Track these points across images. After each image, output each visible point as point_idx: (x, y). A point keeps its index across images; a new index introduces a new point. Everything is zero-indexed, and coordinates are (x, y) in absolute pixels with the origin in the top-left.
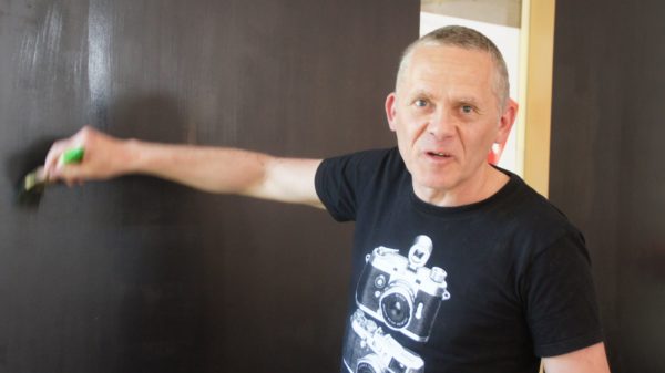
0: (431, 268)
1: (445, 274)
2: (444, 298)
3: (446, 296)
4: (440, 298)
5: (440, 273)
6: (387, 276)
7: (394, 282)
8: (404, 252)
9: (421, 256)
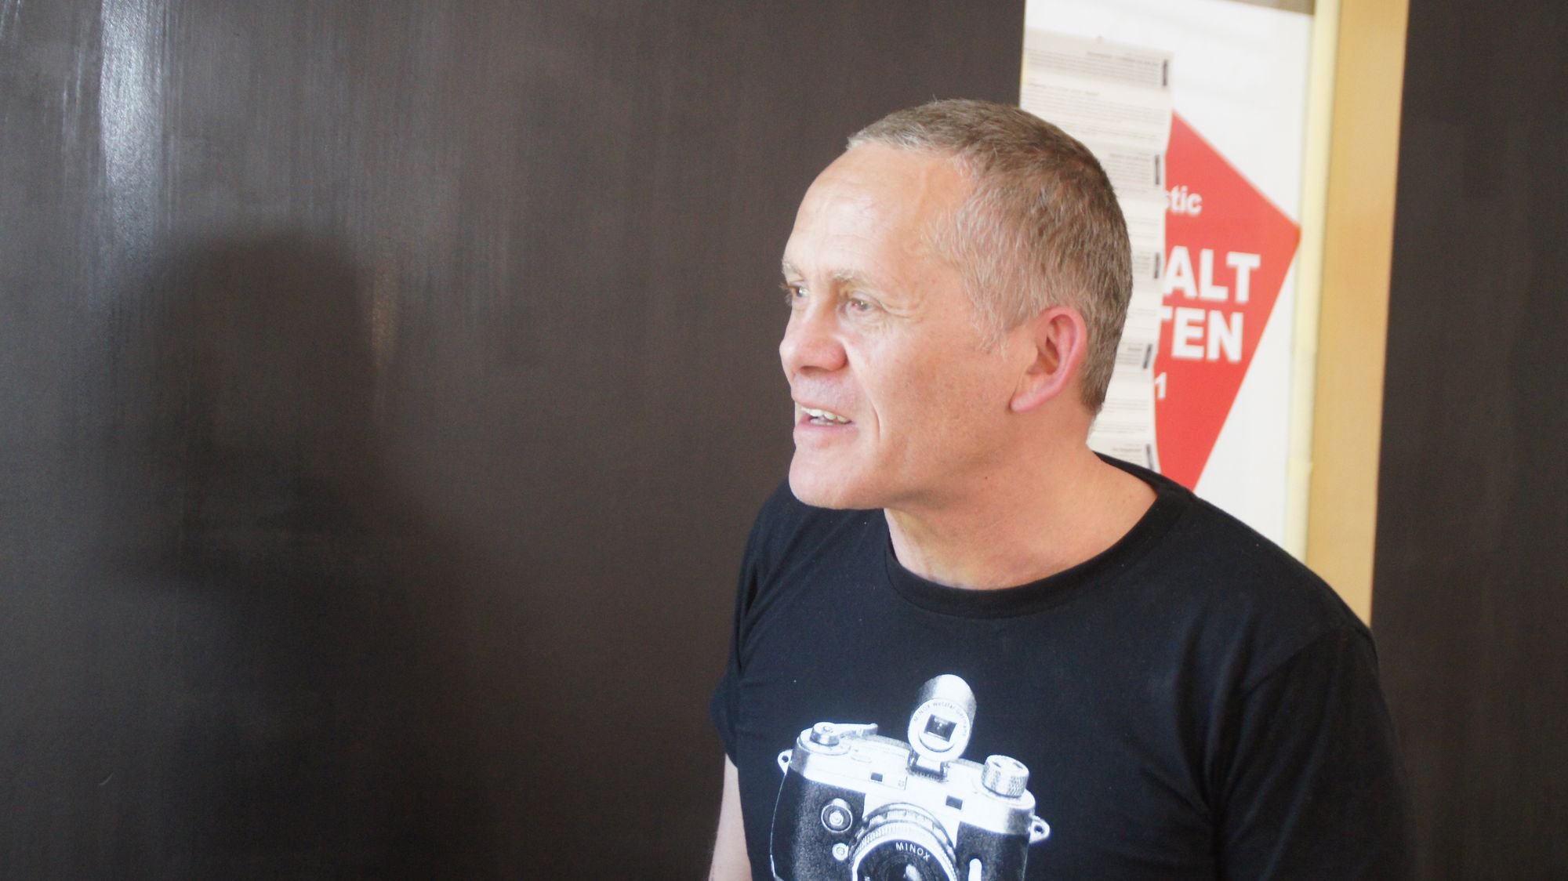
0: (982, 760)
1: (1024, 772)
2: (1035, 837)
3: (1039, 831)
4: (1025, 838)
5: (1009, 770)
6: (855, 801)
7: (882, 812)
8: (894, 727)
9: (947, 731)
